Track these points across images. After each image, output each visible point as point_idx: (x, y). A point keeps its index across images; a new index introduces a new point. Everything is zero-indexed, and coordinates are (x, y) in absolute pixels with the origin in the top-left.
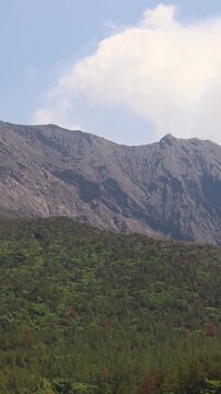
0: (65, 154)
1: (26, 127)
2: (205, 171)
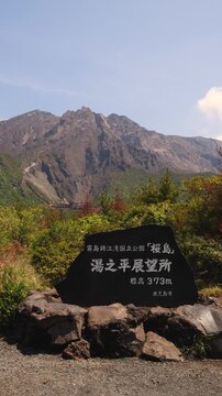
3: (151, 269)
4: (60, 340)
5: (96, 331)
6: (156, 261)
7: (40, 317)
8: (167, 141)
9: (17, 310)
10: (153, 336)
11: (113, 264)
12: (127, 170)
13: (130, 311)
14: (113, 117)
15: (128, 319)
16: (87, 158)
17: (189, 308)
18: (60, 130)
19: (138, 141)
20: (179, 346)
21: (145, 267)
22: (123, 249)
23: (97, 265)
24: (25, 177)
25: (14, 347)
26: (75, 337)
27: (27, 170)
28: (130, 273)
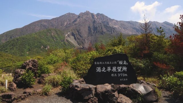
0: (134, 25)
1: (127, 21)
2: (156, 26)
3: (119, 70)
4: (86, 98)
5: (100, 94)
6: (121, 67)
7: (79, 89)
8: (119, 23)
9: (69, 87)
10: (121, 95)
11: (104, 69)
12: (104, 34)
13: (112, 86)
14: (98, 14)
15: (112, 89)
16: (89, 30)
17: (134, 85)
18: (78, 20)
19: (108, 23)
20: (131, 99)
21: (117, 70)
22: (108, 63)
23: (99, 70)
24: (66, 38)
25: (69, 100)
26: (92, 96)
27: (66, 35)
28: (111, 72)
